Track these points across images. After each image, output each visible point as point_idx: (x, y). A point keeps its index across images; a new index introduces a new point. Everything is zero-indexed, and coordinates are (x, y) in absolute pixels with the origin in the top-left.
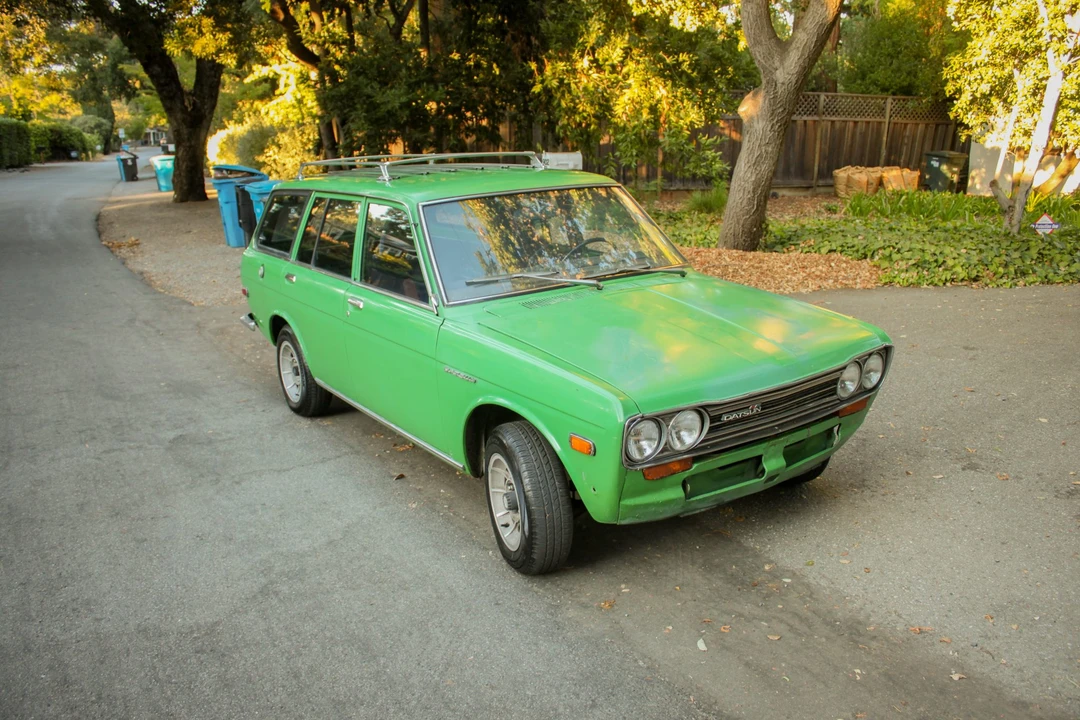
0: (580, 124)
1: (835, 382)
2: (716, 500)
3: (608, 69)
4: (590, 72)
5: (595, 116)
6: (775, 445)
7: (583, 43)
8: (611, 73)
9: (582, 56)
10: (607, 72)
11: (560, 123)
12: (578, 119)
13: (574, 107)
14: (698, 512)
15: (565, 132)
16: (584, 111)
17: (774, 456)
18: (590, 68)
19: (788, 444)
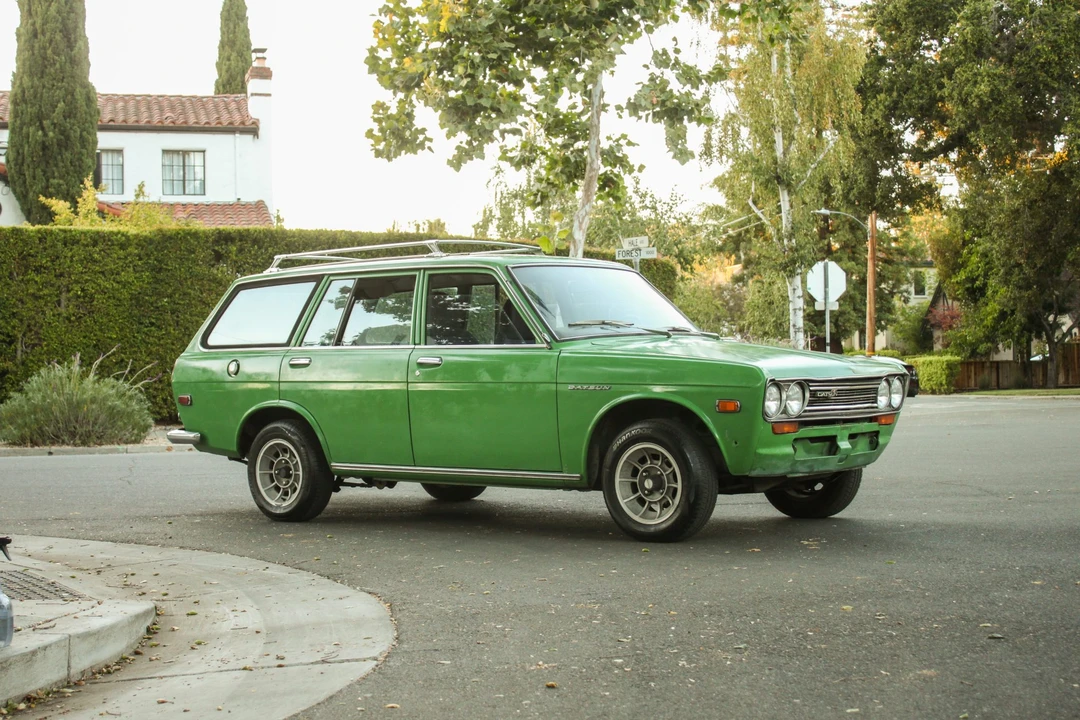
6: (844, 429)
17: (844, 437)
19: (851, 432)
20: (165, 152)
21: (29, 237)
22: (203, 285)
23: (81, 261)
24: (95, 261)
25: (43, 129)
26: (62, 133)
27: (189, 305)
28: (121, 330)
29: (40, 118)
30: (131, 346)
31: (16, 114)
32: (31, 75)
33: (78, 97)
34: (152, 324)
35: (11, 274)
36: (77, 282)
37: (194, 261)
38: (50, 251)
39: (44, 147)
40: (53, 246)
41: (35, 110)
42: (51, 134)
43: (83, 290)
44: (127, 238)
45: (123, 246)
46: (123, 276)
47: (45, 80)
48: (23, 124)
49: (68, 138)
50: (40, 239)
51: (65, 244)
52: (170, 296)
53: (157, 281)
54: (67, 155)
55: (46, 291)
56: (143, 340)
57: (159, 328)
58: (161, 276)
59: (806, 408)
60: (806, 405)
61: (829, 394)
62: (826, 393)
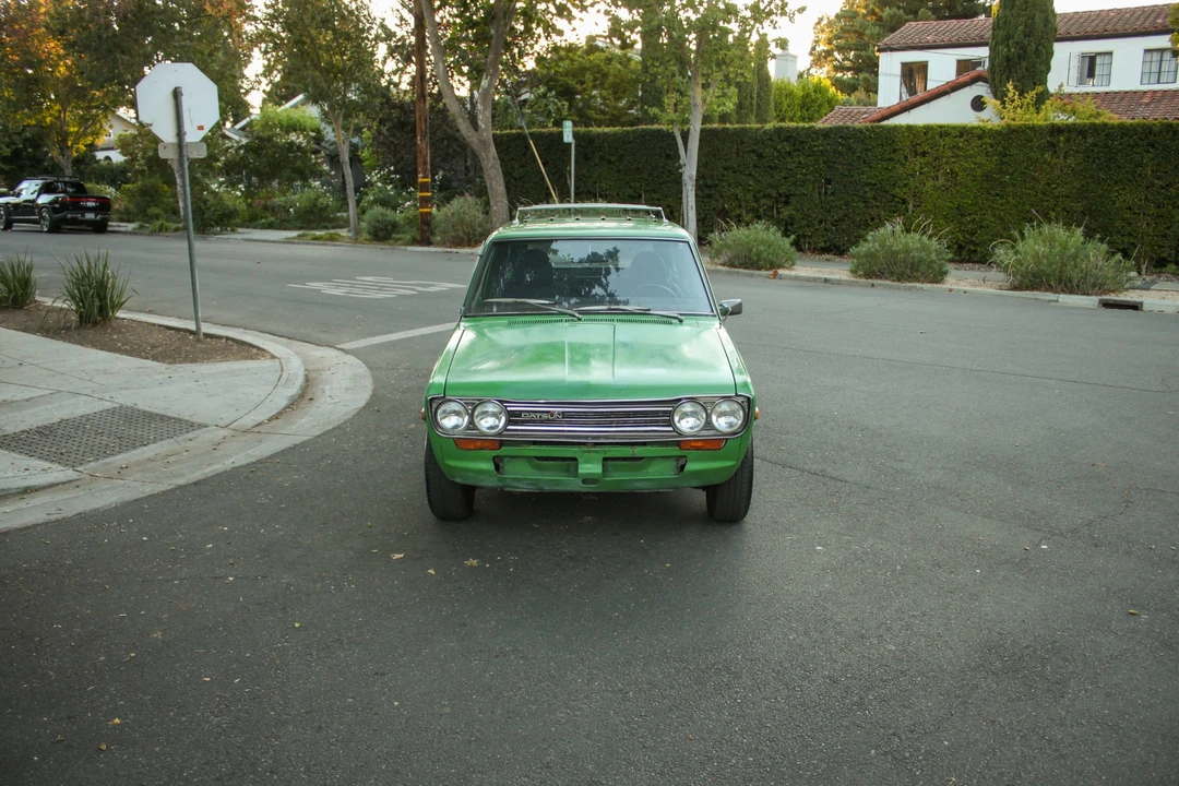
1: (670, 414)
6: (590, 452)
14: (520, 490)
17: (590, 461)
19: (607, 456)
20: (1146, 51)
21: (918, 132)
22: (1036, 167)
23: (950, 148)
24: (960, 148)
25: (1008, 46)
26: (1022, 48)
27: (1025, 181)
28: (975, 197)
29: (1008, 37)
30: (981, 210)
31: (994, 36)
32: (1005, 7)
33: (1037, 20)
34: (997, 195)
35: (906, 157)
36: (947, 163)
37: (1031, 148)
38: (930, 141)
39: (1008, 59)
40: (933, 138)
41: (1005, 32)
42: (1013, 50)
43: (951, 170)
44: (984, 131)
45: (980, 137)
46: (979, 159)
47: (1015, 11)
48: (996, 43)
49: (1025, 52)
50: (925, 134)
51: (941, 136)
52: (1011, 174)
53: (1002, 163)
54: (1024, 64)
55: (926, 169)
56: (990, 206)
57: (1002, 197)
58: (1005, 160)
59: (509, 427)
60: (509, 425)
61: (545, 416)
62: (538, 415)
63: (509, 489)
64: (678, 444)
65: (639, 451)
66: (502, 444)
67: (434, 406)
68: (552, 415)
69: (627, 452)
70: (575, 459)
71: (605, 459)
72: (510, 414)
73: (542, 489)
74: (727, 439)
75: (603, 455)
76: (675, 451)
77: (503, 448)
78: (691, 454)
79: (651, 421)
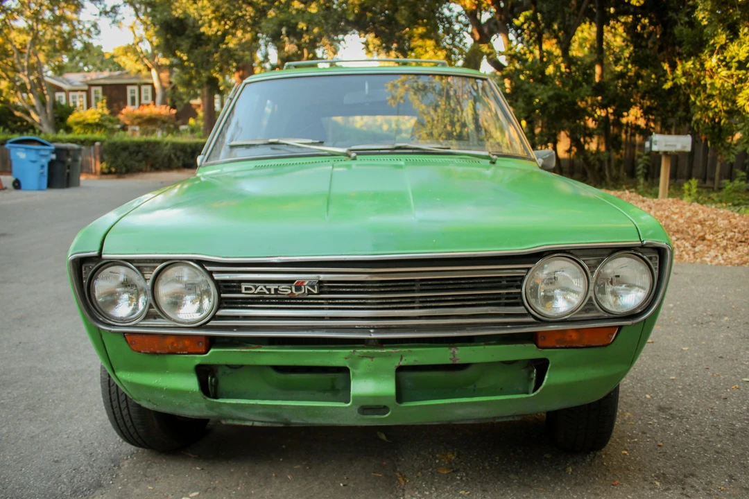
0: (713, 119)
1: (517, 281)
2: (269, 415)
3: (734, 65)
4: (719, 70)
5: (725, 112)
6: (371, 357)
7: (713, 44)
8: (738, 68)
9: (711, 56)
10: (733, 69)
11: (694, 119)
12: (711, 115)
13: (708, 104)
14: (249, 424)
15: (698, 127)
16: (716, 107)
17: (373, 374)
18: (719, 66)
19: (403, 363)
59: (222, 312)
60: (219, 308)
61: (285, 290)
62: (273, 287)
63: (230, 422)
64: (531, 338)
65: (464, 354)
66: (212, 342)
67: (86, 275)
68: (298, 288)
69: (441, 355)
70: (344, 370)
71: (400, 369)
72: (222, 286)
73: (289, 423)
74: (620, 327)
75: (397, 362)
76: (528, 352)
77: (212, 350)
78: (553, 356)
79: (487, 297)
